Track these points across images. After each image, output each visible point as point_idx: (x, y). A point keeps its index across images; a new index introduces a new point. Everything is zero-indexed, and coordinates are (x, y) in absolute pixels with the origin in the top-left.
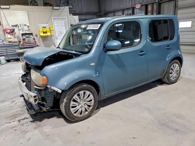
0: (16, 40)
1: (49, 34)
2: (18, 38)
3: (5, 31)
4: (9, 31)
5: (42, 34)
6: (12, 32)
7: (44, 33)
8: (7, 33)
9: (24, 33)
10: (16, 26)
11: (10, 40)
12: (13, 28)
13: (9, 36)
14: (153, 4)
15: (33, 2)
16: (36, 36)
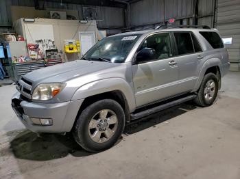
0: (39, 57)
1: (75, 50)
2: (41, 54)
3: (28, 47)
4: (32, 47)
5: (68, 51)
6: (36, 48)
7: (70, 49)
8: (30, 49)
9: (48, 49)
10: (40, 41)
11: (33, 57)
12: (36, 43)
13: (33, 53)
14: (189, 19)
15: (56, 15)
16: (61, 52)
